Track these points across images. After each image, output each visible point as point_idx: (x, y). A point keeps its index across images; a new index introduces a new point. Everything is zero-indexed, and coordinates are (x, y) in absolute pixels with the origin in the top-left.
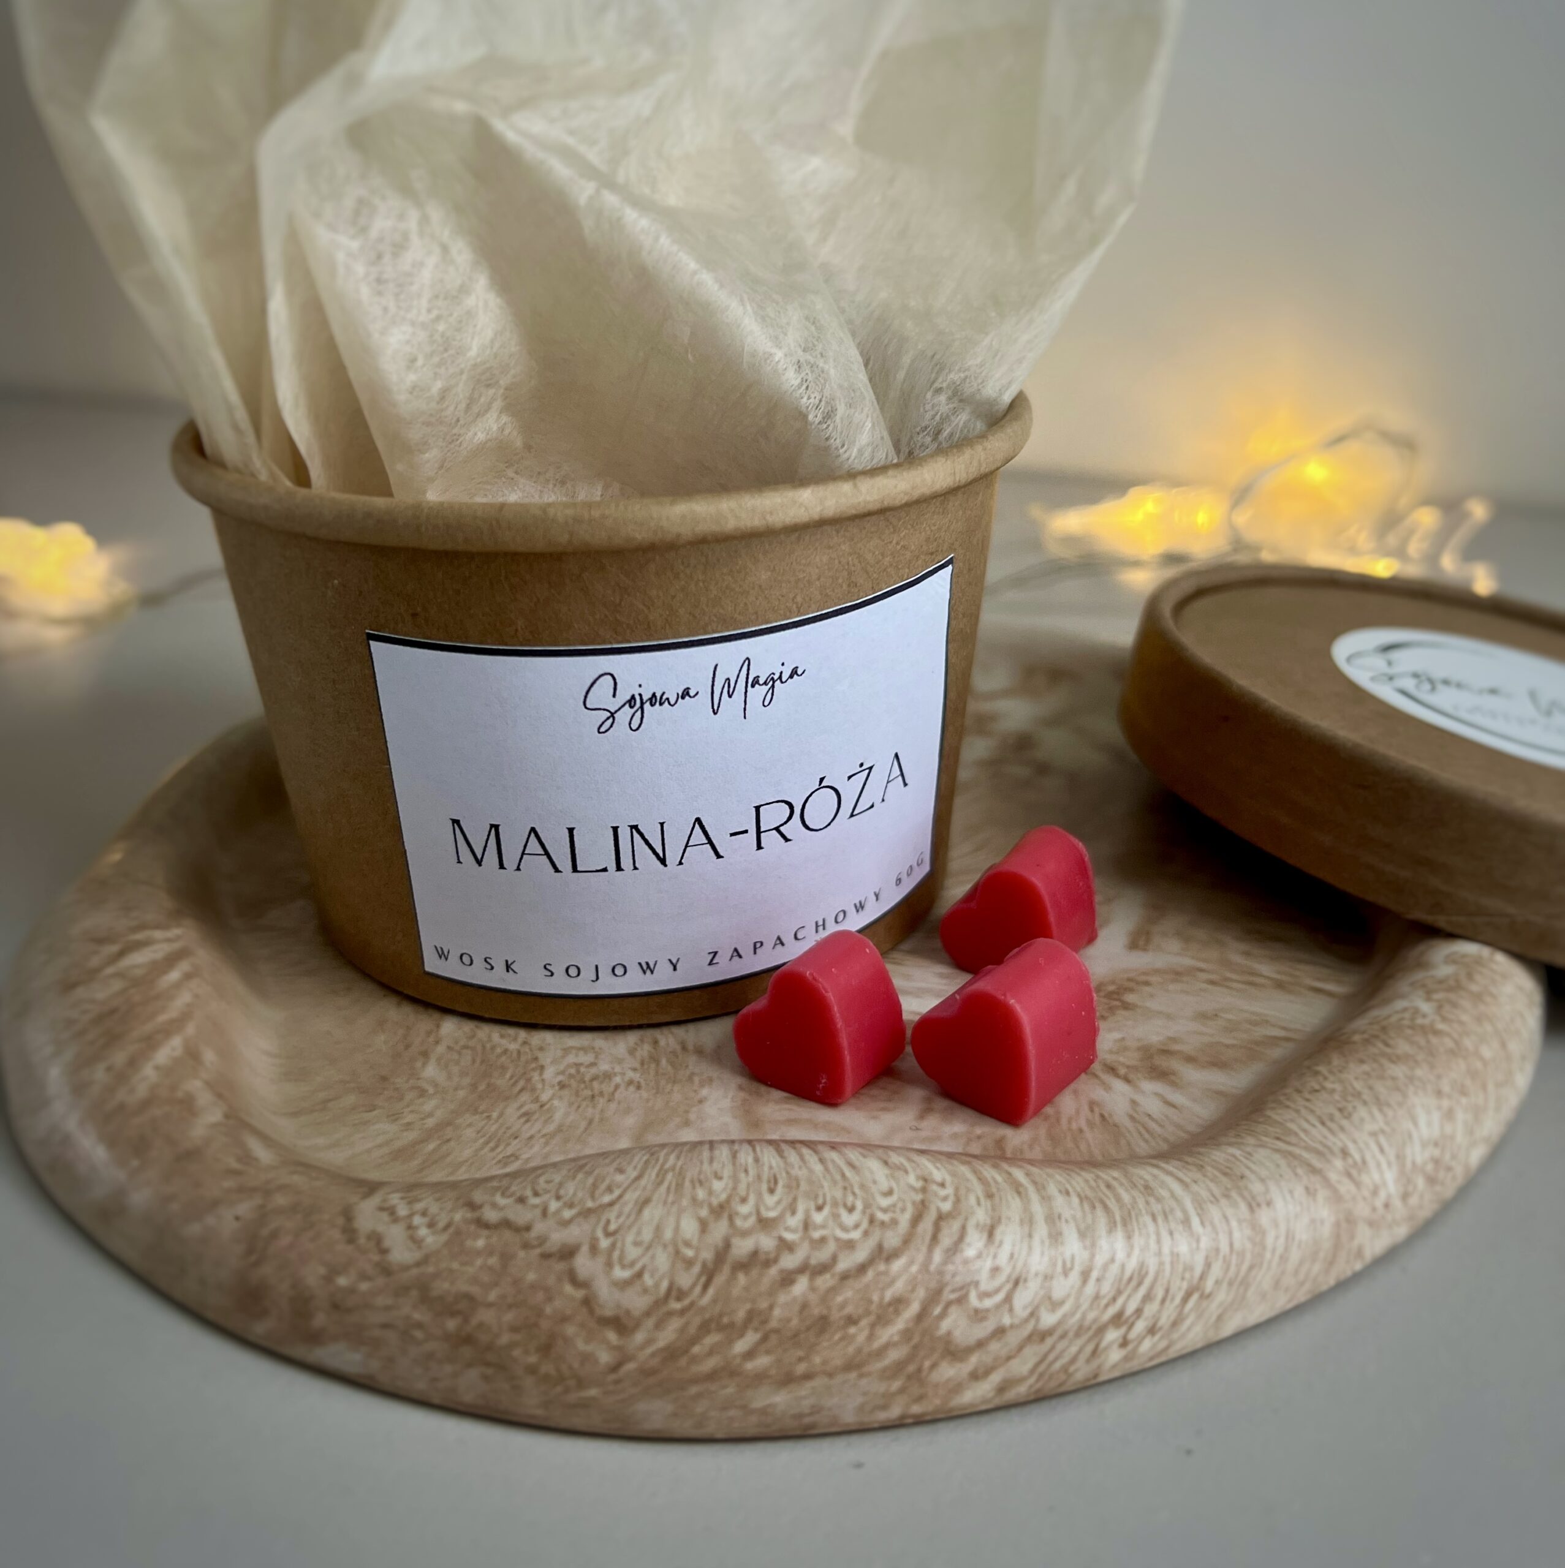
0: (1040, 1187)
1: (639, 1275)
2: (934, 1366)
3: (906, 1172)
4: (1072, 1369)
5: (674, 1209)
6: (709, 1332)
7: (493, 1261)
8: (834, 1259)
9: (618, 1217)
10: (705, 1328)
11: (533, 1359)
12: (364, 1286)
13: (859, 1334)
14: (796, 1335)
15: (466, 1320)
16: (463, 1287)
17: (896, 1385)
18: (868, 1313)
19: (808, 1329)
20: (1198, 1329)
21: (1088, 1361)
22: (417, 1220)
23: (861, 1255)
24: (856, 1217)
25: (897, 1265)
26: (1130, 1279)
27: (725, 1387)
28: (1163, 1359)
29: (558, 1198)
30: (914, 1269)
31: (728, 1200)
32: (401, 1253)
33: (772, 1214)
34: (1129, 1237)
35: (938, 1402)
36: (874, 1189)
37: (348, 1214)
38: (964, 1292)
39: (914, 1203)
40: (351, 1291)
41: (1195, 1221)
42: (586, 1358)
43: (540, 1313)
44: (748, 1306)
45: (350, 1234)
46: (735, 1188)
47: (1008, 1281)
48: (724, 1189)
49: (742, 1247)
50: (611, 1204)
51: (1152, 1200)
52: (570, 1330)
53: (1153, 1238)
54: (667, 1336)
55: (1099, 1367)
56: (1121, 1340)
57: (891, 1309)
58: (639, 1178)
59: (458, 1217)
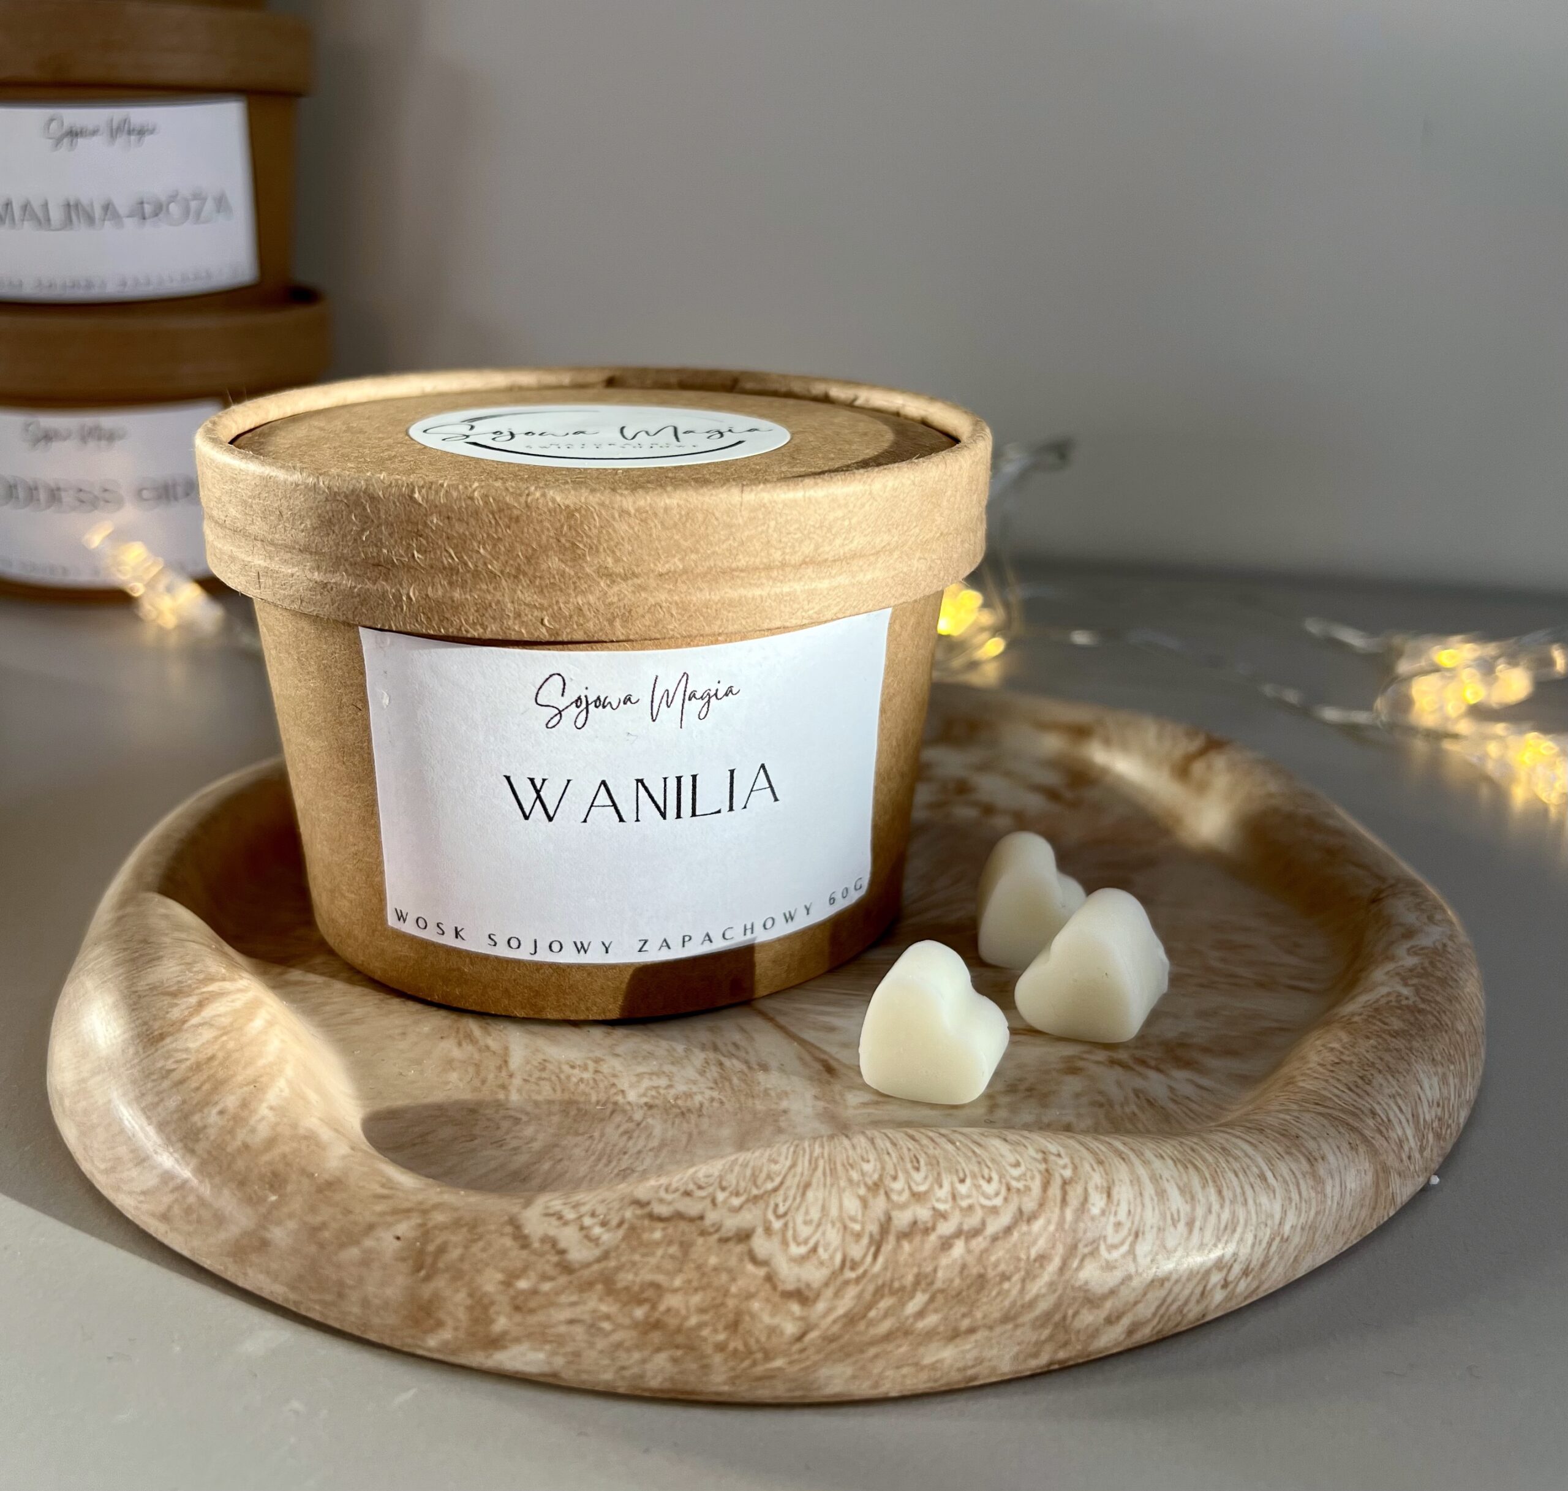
0: (1140, 1155)
1: (814, 1250)
2: (1076, 1314)
3: (1025, 1146)
4: (1185, 1311)
5: (834, 1190)
6: (882, 1296)
7: (673, 1250)
8: (983, 1223)
9: (785, 1201)
10: (879, 1293)
11: (721, 1337)
12: (546, 1287)
13: (1012, 1287)
14: (959, 1294)
15: (654, 1307)
16: (647, 1276)
17: (1046, 1333)
18: (1018, 1269)
19: (969, 1288)
20: (1280, 1270)
21: (1198, 1302)
22: (587, 1221)
23: (1005, 1219)
24: (995, 1185)
25: (1037, 1225)
26: (1226, 1228)
27: (900, 1346)
28: (1255, 1298)
29: (723, 1189)
30: (1052, 1228)
31: (881, 1177)
32: (579, 1253)
33: (922, 1188)
34: (1220, 1192)
35: (1079, 1347)
36: (1004, 1163)
37: (515, 1224)
38: (1095, 1245)
39: (1040, 1172)
40: (534, 1292)
41: (1269, 1175)
42: (772, 1331)
43: (726, 1293)
44: (915, 1270)
45: (523, 1240)
46: (883, 1168)
47: (1129, 1234)
48: (874, 1171)
49: (902, 1219)
50: (775, 1190)
51: (1231, 1159)
52: (756, 1305)
53: (1238, 1190)
54: (845, 1304)
55: (1207, 1307)
56: (1222, 1282)
57: (1037, 1265)
58: (793, 1165)
59: (628, 1214)
